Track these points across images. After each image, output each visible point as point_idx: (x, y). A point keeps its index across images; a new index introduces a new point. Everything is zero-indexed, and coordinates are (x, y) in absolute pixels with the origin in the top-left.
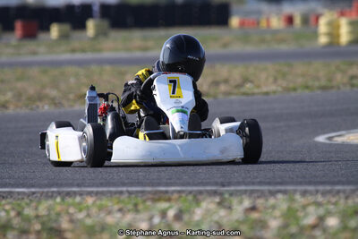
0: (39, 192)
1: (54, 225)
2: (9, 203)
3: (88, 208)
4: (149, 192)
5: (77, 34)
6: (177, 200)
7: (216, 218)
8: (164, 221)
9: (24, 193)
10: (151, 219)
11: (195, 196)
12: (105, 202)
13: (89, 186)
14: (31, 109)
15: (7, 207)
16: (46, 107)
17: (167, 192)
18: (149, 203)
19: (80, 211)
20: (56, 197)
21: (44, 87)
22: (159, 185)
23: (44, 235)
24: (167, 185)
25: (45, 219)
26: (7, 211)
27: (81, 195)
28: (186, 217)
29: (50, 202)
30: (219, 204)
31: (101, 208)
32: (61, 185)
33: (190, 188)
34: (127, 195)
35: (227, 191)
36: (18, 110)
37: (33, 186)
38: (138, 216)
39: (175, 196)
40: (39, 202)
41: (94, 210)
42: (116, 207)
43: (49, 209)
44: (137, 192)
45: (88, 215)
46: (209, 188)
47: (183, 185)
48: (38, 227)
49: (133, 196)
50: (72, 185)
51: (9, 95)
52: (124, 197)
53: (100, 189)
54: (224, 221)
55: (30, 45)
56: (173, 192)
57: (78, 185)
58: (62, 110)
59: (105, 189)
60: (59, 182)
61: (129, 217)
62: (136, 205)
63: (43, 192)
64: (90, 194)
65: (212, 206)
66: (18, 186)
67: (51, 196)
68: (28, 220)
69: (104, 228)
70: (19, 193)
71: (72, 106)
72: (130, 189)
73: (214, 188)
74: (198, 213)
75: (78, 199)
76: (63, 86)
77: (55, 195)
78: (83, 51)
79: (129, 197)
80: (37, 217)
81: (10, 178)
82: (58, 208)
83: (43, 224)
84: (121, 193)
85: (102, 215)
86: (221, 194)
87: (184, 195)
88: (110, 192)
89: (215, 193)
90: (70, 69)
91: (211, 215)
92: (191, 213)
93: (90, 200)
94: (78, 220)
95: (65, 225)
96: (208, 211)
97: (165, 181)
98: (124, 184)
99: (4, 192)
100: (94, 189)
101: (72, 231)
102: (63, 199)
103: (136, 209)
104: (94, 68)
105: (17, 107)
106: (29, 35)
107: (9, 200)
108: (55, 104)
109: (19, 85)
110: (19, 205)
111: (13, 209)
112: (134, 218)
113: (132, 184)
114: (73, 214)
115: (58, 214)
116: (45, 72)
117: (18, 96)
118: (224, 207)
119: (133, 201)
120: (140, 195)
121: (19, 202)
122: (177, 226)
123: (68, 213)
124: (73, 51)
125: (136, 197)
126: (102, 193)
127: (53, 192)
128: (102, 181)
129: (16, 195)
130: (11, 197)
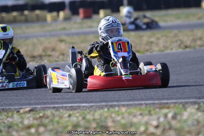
0: (95, 106)
1: (104, 124)
2: (78, 113)
3: (122, 114)
4: (157, 104)
6: (173, 108)
7: (196, 117)
8: (166, 120)
9: (86, 106)
10: (159, 119)
11: (183, 105)
12: (133, 110)
13: (123, 101)
15: (77, 115)
17: (167, 103)
18: (157, 110)
19: (118, 115)
20: (105, 108)
22: (163, 99)
24: (168, 99)
25: (98, 121)
26: (77, 117)
27: (119, 106)
28: (179, 117)
29: (101, 111)
30: (198, 109)
31: (130, 114)
32: (108, 101)
33: (180, 101)
34: (145, 105)
35: (202, 101)
37: (91, 102)
38: (151, 118)
39: (172, 105)
40: (95, 111)
41: (126, 115)
42: (139, 113)
43: (101, 115)
44: (150, 104)
45: (123, 118)
46: (191, 100)
47: (176, 99)
48: (94, 125)
49: (148, 106)
50: (113, 101)
52: (143, 107)
53: (130, 103)
54: (201, 119)
55: (88, 22)
56: (171, 103)
57: (117, 101)
59: (132, 103)
60: (106, 100)
61: (146, 118)
62: (150, 111)
63: (97, 106)
64: (124, 105)
65: (194, 111)
66: (83, 103)
67: (102, 107)
68: (89, 121)
69: (132, 125)
70: (83, 107)
72: (147, 102)
73: (195, 100)
74: (186, 115)
75: (117, 109)
77: (104, 107)
79: (146, 107)
80: (94, 120)
81: (78, 98)
82: (106, 114)
83: (97, 123)
84: (141, 104)
85: (131, 117)
86: (199, 104)
87: (177, 105)
88: (134, 104)
89: (195, 103)
91: (193, 116)
92: (182, 115)
93: (124, 109)
94: (118, 121)
95: (110, 124)
96: (191, 114)
97: (166, 97)
98: (143, 100)
99: (75, 106)
100: (126, 103)
101: (114, 127)
102: (108, 109)
103: (150, 113)
106: (87, 16)
107: (78, 111)
109: (82, 45)
110: (84, 113)
111: (80, 116)
112: (149, 119)
113: (147, 99)
114: (114, 118)
115: (106, 118)
118: (201, 111)
119: (148, 109)
120: (152, 105)
121: (84, 112)
122: (173, 123)
123: (111, 117)
125: (150, 107)
126: (131, 105)
127: (103, 105)
128: (131, 98)
129: (82, 108)
130: (79, 109)
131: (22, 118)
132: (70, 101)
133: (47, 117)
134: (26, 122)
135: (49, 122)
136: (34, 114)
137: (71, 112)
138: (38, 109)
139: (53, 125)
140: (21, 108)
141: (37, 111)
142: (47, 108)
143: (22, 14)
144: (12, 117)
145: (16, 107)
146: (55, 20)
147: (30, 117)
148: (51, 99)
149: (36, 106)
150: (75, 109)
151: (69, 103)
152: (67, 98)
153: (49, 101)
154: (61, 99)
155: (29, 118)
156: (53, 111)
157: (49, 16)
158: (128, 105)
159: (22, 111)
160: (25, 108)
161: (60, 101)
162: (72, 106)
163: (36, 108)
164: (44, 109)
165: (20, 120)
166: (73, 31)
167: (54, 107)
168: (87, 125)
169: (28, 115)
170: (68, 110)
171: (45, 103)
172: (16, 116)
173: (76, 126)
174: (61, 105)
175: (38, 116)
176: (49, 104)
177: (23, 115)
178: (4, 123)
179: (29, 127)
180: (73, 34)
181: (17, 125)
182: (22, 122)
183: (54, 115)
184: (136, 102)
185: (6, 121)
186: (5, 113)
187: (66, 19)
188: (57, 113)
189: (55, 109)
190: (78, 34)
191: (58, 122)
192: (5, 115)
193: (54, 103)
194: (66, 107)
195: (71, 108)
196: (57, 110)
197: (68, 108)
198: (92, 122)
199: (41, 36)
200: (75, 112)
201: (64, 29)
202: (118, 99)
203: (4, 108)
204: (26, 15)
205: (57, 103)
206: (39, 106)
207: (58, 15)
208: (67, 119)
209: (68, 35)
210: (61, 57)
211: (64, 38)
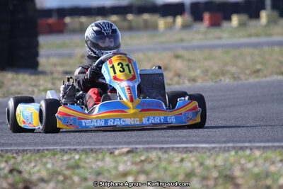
0: (218, 147)
1: (228, 173)
2: (194, 156)
3: (256, 159)
5: (253, 23)
9: (206, 148)
12: (270, 154)
13: (258, 142)
14: (216, 82)
15: (193, 159)
16: (227, 80)
19: (250, 161)
20: (231, 151)
21: (226, 64)
23: (221, 181)
25: (221, 168)
26: (192, 162)
27: (251, 149)
29: (226, 155)
31: (266, 160)
32: (236, 142)
36: (205, 83)
37: (214, 142)
40: (218, 155)
41: (260, 161)
42: (279, 158)
43: (225, 160)
45: (256, 165)
48: (215, 174)
51: (198, 72)
53: (267, 144)
55: (216, 32)
57: (250, 142)
58: (240, 82)
59: (270, 144)
60: (235, 139)
63: (221, 147)
64: (258, 148)
66: (202, 142)
67: (227, 150)
68: (208, 169)
69: (267, 175)
70: (203, 148)
71: (247, 79)
75: (248, 152)
76: (241, 64)
77: (231, 149)
78: (257, 35)
80: (215, 166)
81: (196, 136)
82: (232, 159)
83: (220, 172)
85: (267, 164)
88: (273, 146)
90: (247, 51)
93: (257, 153)
94: (249, 169)
95: (237, 173)
99: (191, 148)
100: (262, 144)
101: (243, 177)
102: (236, 153)
104: (266, 48)
105: (204, 80)
106: (215, 24)
107: (194, 154)
108: (234, 78)
109: (207, 63)
110: (202, 157)
111: (197, 160)
114: (243, 164)
116: (227, 53)
117: (206, 72)
121: (202, 155)
123: (240, 163)
124: (250, 36)
126: (268, 148)
127: (229, 147)
128: (269, 138)
129: (200, 150)
130: (197, 151)
131: (116, 162)
132: (185, 140)
133: (151, 162)
134: (122, 168)
135: (154, 167)
136: (133, 157)
137: (184, 156)
138: (139, 150)
139: (158, 172)
140: (116, 149)
141: (137, 153)
142: (151, 148)
143: (125, 19)
144: (103, 160)
145: (110, 147)
146: (170, 27)
147: (127, 160)
148: (159, 136)
149: (137, 146)
150: (191, 152)
151: (182, 142)
152: (181, 136)
153: (155, 139)
154: (172, 137)
155: (125, 162)
156: (160, 154)
157: (162, 22)
158: (264, 147)
159: (117, 152)
160: (122, 148)
161: (170, 139)
162: (186, 148)
163: (136, 148)
164: (147, 150)
165: (113, 165)
166: (195, 43)
167: (162, 148)
168: (205, 173)
169: (125, 158)
170: (181, 152)
171: (149, 143)
172: (108, 159)
173: (190, 175)
174: (171, 146)
175: (138, 160)
176: (155, 143)
177: (118, 159)
178: (91, 168)
179: (125, 174)
180: (194, 48)
181: (109, 171)
182: (116, 168)
183: (160, 158)
184: (276, 144)
185: (94, 166)
186: (94, 155)
187: (185, 27)
188: (166, 156)
189: (163, 151)
190: (200, 48)
191: (165, 169)
192: (93, 157)
193: (162, 143)
194: (178, 148)
195: (185, 150)
196: (166, 152)
197: (181, 150)
198: (213, 170)
199: (150, 49)
200: (190, 155)
201: (182, 40)
202: (250, 139)
203: (93, 147)
204: (129, 21)
205: (166, 142)
206: (140, 146)
207: (174, 21)
208: (177, 165)
209: (187, 49)
210: (176, 79)
211: (181, 52)
